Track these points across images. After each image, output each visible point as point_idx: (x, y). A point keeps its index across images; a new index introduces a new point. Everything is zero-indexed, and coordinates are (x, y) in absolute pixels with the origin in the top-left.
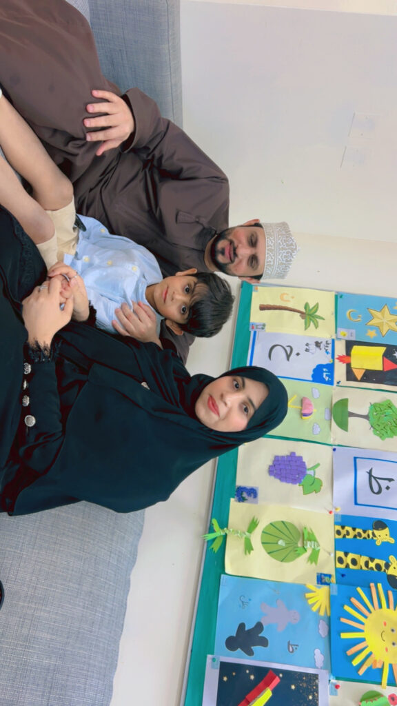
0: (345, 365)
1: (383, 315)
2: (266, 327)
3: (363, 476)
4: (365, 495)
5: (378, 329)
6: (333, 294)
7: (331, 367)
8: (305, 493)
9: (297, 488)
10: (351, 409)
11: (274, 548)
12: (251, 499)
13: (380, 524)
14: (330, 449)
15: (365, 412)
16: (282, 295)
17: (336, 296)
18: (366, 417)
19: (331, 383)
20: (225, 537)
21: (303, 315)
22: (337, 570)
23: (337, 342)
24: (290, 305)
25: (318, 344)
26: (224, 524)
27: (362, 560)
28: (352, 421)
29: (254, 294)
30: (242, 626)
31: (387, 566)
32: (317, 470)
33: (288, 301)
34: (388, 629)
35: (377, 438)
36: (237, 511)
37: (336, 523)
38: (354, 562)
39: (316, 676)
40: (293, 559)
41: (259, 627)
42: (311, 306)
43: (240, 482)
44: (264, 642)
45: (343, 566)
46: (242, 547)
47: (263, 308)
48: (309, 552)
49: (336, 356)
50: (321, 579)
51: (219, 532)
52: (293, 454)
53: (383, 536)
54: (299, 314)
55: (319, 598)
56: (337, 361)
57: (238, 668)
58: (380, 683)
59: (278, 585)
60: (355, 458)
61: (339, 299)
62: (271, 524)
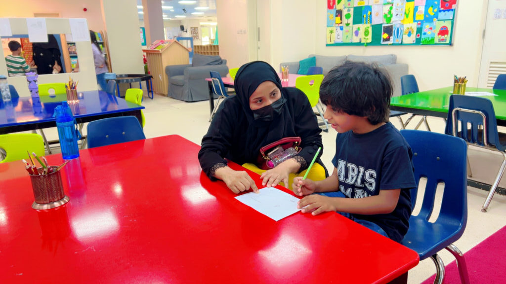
2: (334, 40)
5: (333, 18)
9: (359, 31)
10: (347, 23)
15: (347, 20)
17: (328, 27)
19: (343, 27)
23: (336, 26)
25: (336, 30)
26: (364, 43)
27: (368, 19)
29: (328, 44)
33: (329, 36)
40: (369, 31)
43: (359, 41)
46: (367, 40)
47: (331, 41)
52: (354, 33)
54: (331, 34)
56: (339, 26)
62: (364, 35)
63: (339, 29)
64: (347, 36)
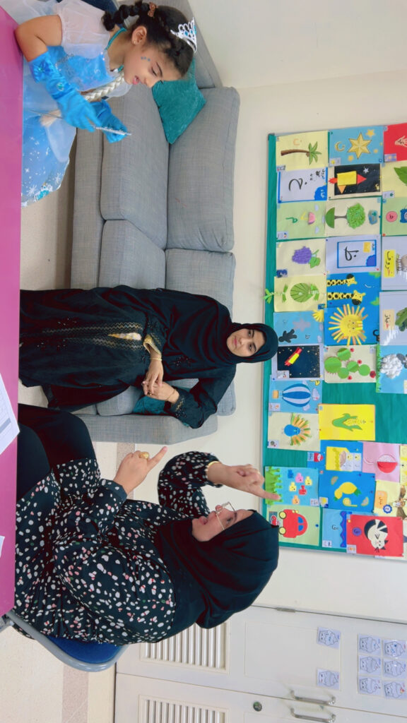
0: (334, 185)
1: (359, 142)
2: (286, 168)
3: (342, 252)
4: (343, 262)
5: (355, 153)
6: (327, 132)
7: (325, 188)
8: (312, 267)
9: (307, 265)
10: (336, 214)
11: (297, 296)
12: (284, 275)
13: (350, 276)
14: (324, 240)
15: (344, 214)
16: (295, 140)
17: (329, 133)
18: (345, 217)
19: (325, 199)
20: (273, 296)
21: (308, 153)
22: (328, 301)
23: (329, 170)
24: (299, 148)
25: (317, 173)
26: (272, 290)
27: (340, 295)
28: (337, 221)
29: (277, 143)
30: (285, 332)
31: (352, 295)
32: (318, 254)
33: (298, 145)
34: (351, 323)
35: (351, 228)
36: (278, 282)
37: (327, 279)
38: (336, 296)
39: (318, 346)
40: (306, 301)
41: (293, 331)
42: (313, 145)
43: (278, 268)
44: (295, 337)
45: (331, 299)
46: (281, 299)
47: (283, 154)
48: (314, 296)
49: (329, 180)
50: (320, 307)
51: (270, 294)
52: (304, 247)
53: (352, 281)
54: (305, 154)
55: (319, 315)
56: (329, 183)
57: (286, 348)
58: (346, 345)
59: (300, 313)
60: (338, 243)
61: (331, 136)
62: (295, 286)
63: (320, 182)
64: (295, 220)
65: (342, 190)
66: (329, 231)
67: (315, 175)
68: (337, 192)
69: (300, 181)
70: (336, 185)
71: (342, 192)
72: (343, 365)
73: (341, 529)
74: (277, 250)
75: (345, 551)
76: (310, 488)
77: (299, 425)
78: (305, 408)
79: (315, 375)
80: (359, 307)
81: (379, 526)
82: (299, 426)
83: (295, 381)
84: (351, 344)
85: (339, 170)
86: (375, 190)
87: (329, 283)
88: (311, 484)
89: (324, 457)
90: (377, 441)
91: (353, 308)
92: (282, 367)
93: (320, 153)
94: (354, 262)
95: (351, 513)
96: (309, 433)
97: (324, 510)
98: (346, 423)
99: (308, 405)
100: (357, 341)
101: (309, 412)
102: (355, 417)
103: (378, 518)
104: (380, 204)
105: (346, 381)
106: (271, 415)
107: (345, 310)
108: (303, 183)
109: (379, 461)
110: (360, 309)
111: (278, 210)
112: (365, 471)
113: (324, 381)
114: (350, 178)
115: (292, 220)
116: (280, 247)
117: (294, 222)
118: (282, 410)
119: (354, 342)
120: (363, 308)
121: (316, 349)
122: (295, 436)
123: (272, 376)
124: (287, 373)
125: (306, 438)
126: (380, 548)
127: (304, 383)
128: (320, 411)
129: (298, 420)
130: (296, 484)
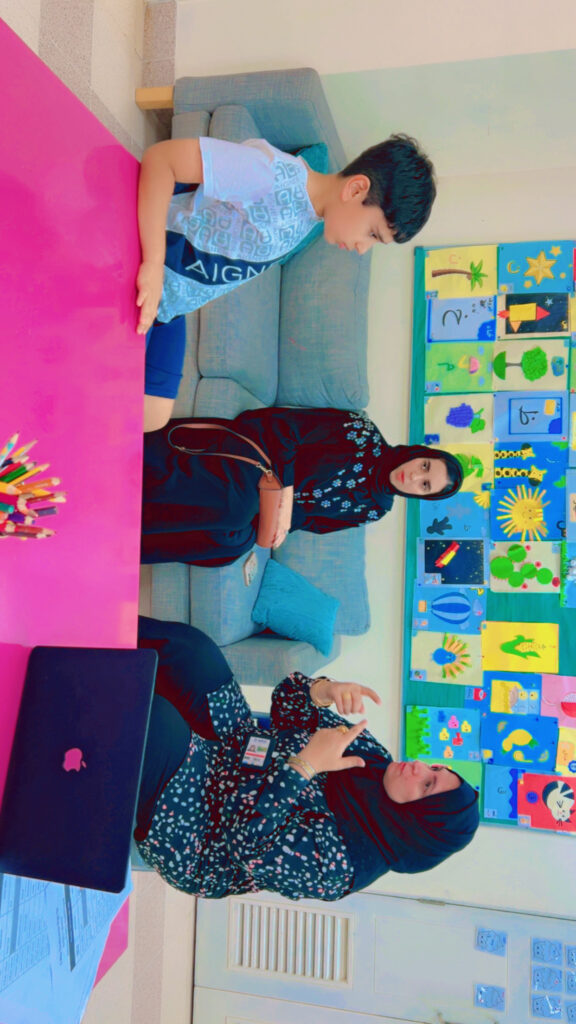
0: (504, 319)
3: (515, 413)
4: (517, 427)
5: (533, 279)
7: (493, 324)
8: (473, 432)
9: (468, 430)
12: (435, 442)
13: (526, 446)
14: (491, 395)
15: (519, 361)
16: (451, 256)
17: (498, 248)
18: (520, 365)
21: (469, 275)
22: (496, 480)
24: (458, 268)
27: (512, 472)
28: (508, 370)
31: (529, 473)
32: (483, 414)
33: (456, 263)
34: (527, 510)
35: (528, 381)
37: (495, 449)
38: (507, 473)
39: (482, 541)
41: (446, 519)
42: (476, 265)
43: (428, 431)
44: (450, 527)
45: (499, 477)
48: (476, 472)
49: (498, 313)
50: (485, 487)
52: (463, 405)
53: (528, 453)
55: (483, 499)
57: (436, 542)
58: (520, 540)
60: (510, 400)
61: (501, 252)
63: (486, 316)
64: (450, 367)
65: (515, 326)
66: (497, 384)
67: (478, 306)
68: (509, 330)
69: (458, 315)
70: (507, 319)
71: (516, 329)
72: (516, 567)
73: (509, 794)
74: (426, 407)
75: (516, 823)
76: (469, 736)
77: (453, 650)
78: (463, 626)
79: (477, 581)
80: (538, 489)
81: (564, 789)
82: (454, 652)
83: (448, 589)
84: (528, 539)
85: (511, 300)
86: (561, 329)
87: (497, 455)
88: (470, 730)
89: (488, 694)
90: (561, 673)
91: (530, 490)
92: (431, 567)
93: (486, 276)
94: (531, 427)
95: (523, 771)
96: (468, 660)
97: (487, 766)
98: (520, 648)
99: (467, 622)
100: (535, 536)
101: (468, 631)
102: (531, 641)
103: (561, 779)
104: (567, 349)
105: (519, 590)
106: (415, 635)
107: (519, 493)
108: (463, 316)
109: (564, 701)
110: (540, 493)
111: (427, 352)
112: (543, 714)
113: (489, 589)
114: (527, 312)
115: (445, 367)
116: (430, 404)
117: (449, 369)
118: (431, 628)
119: (531, 537)
120: (544, 492)
121: (478, 544)
122: (448, 665)
123: (417, 581)
124: (438, 577)
125: (464, 668)
126: (564, 820)
127: (461, 592)
128: (483, 631)
129: (452, 644)
130: (449, 730)
